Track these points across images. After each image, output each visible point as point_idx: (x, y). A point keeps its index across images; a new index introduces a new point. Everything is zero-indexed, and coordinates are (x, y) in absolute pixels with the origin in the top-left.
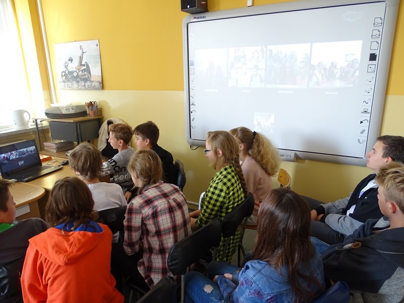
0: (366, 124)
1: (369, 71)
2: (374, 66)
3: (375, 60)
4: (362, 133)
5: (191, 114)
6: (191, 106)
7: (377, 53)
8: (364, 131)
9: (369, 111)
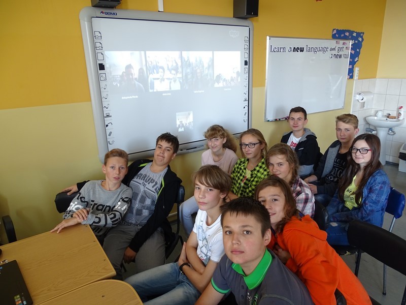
1: (245, 72)
2: (246, 69)
3: (247, 65)
4: (245, 115)
5: (106, 128)
6: (105, 118)
7: (248, 61)
9: (247, 99)
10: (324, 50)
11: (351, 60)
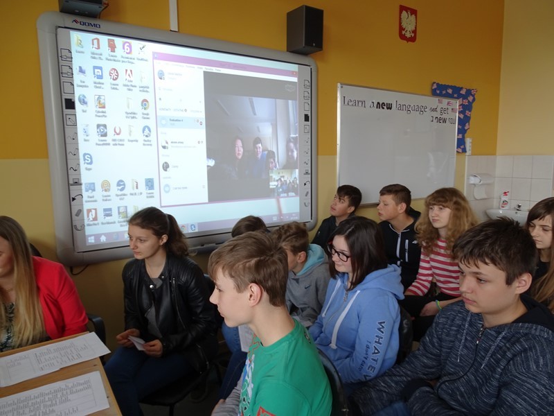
0: (309, 185)
1: (306, 131)
2: (307, 127)
3: (308, 121)
4: (306, 196)
5: (73, 203)
6: (71, 187)
7: (310, 115)
8: (308, 192)
9: (310, 172)
10: (421, 109)
11: (460, 127)
